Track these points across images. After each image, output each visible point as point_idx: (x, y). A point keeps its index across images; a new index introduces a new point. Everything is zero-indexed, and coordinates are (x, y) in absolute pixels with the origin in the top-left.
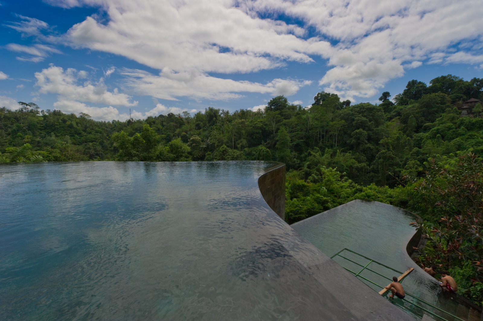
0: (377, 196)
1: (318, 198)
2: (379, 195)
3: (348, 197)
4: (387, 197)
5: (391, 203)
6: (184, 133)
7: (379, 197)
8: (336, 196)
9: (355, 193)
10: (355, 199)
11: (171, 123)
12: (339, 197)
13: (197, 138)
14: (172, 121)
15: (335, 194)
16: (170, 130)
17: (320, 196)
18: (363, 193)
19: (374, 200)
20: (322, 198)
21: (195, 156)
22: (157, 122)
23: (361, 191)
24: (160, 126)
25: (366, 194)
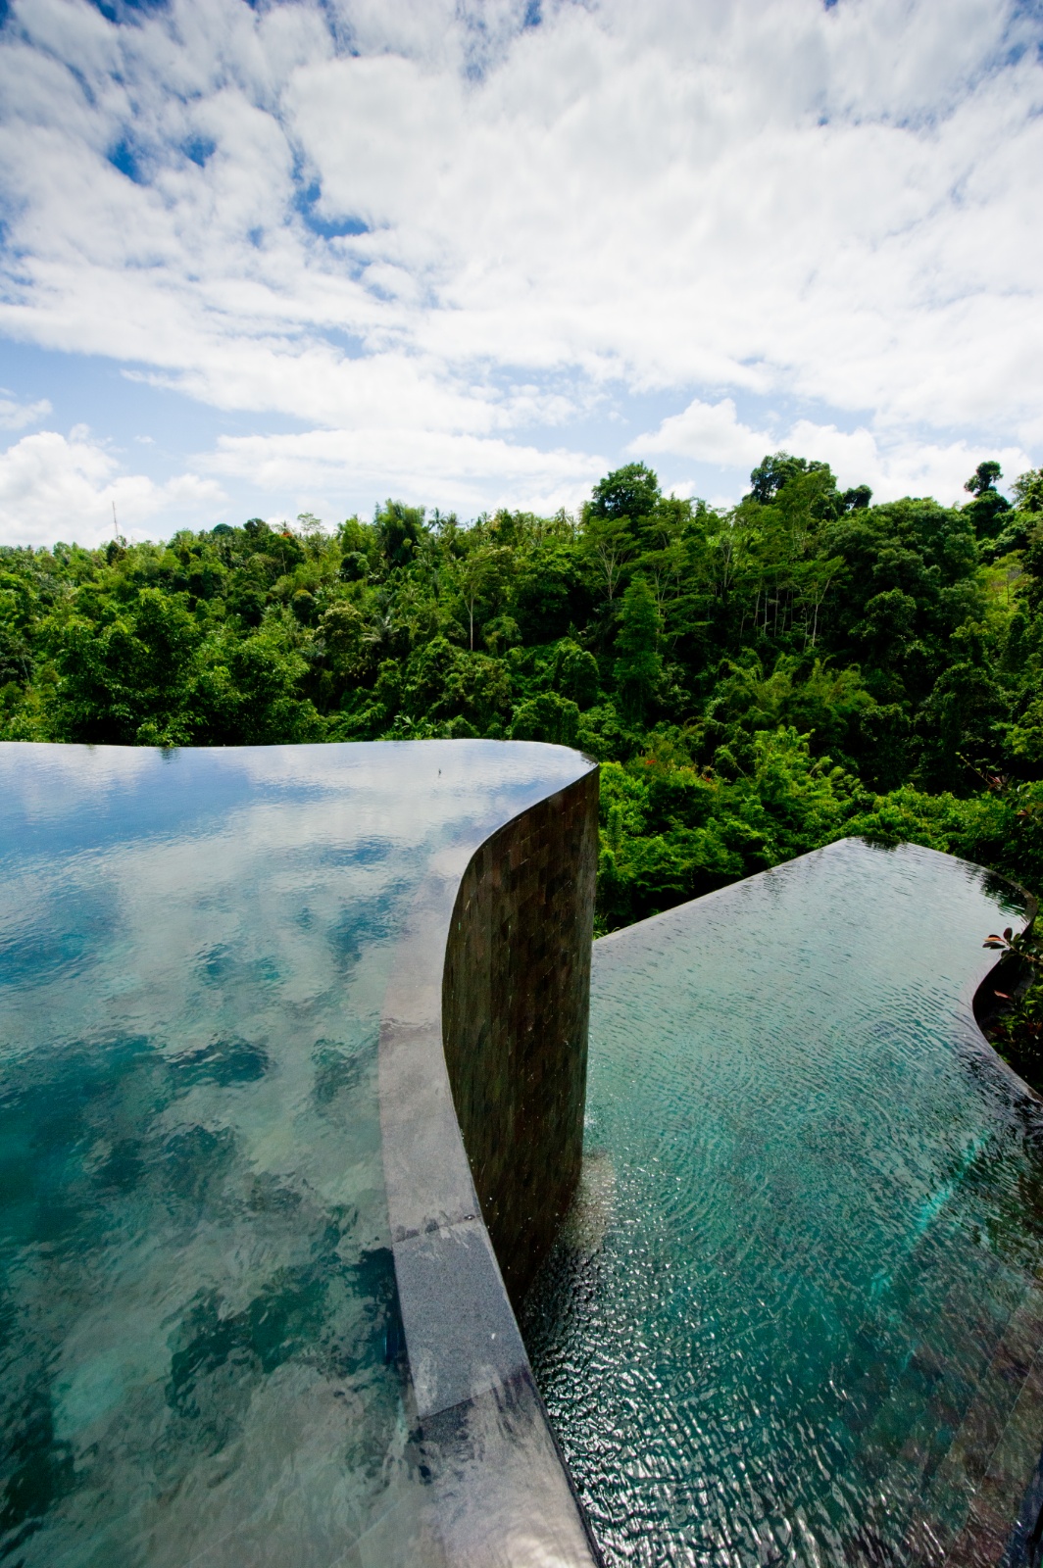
0: (915, 824)
1: (735, 830)
2: (922, 822)
3: (827, 828)
4: (946, 828)
5: (954, 848)
6: (302, 593)
7: (920, 830)
8: (789, 825)
9: (849, 813)
10: (848, 835)
11: (257, 556)
12: (800, 829)
13: (348, 610)
14: (260, 548)
15: (789, 817)
16: (255, 579)
17: (741, 827)
18: (873, 817)
19: (905, 838)
20: (747, 831)
21: (342, 674)
22: (208, 550)
23: (868, 807)
24: (221, 566)
25: (881, 818)
